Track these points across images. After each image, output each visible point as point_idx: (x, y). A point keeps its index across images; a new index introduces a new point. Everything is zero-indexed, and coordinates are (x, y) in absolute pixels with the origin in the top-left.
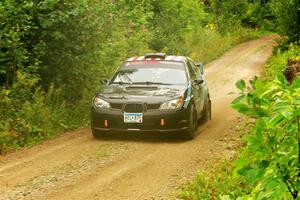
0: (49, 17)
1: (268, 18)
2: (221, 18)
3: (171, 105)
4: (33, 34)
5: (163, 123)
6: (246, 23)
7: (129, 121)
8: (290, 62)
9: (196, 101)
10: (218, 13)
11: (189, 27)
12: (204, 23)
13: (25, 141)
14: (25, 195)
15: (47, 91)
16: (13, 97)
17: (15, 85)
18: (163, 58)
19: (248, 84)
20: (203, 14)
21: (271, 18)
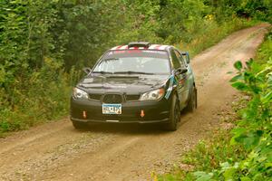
0: (72, 11)
1: (260, 9)
2: (219, 9)
3: (152, 95)
4: (59, 26)
5: (142, 114)
6: (241, 14)
7: (107, 112)
9: (180, 91)
10: (216, 6)
11: (191, 18)
12: (204, 15)
13: (52, 116)
14: (53, 160)
16: (42, 78)
17: (43, 68)
18: (146, 47)
19: (244, 65)
20: (202, 7)
21: (263, 9)
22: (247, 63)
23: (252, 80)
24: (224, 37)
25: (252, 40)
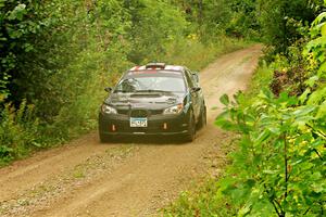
0: (18, 27)
1: (253, 27)
2: (204, 26)
3: (173, 110)
5: (165, 127)
6: (230, 32)
8: (277, 74)
9: (194, 107)
10: (200, 23)
11: (170, 37)
12: (186, 33)
15: (18, 108)
18: (163, 68)
19: (231, 99)
20: (184, 23)
21: (257, 27)
22: (235, 96)
23: (241, 117)
24: (212, 61)
25: (244, 65)
